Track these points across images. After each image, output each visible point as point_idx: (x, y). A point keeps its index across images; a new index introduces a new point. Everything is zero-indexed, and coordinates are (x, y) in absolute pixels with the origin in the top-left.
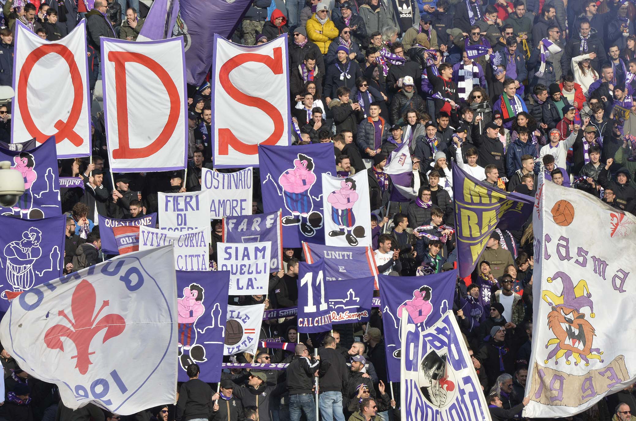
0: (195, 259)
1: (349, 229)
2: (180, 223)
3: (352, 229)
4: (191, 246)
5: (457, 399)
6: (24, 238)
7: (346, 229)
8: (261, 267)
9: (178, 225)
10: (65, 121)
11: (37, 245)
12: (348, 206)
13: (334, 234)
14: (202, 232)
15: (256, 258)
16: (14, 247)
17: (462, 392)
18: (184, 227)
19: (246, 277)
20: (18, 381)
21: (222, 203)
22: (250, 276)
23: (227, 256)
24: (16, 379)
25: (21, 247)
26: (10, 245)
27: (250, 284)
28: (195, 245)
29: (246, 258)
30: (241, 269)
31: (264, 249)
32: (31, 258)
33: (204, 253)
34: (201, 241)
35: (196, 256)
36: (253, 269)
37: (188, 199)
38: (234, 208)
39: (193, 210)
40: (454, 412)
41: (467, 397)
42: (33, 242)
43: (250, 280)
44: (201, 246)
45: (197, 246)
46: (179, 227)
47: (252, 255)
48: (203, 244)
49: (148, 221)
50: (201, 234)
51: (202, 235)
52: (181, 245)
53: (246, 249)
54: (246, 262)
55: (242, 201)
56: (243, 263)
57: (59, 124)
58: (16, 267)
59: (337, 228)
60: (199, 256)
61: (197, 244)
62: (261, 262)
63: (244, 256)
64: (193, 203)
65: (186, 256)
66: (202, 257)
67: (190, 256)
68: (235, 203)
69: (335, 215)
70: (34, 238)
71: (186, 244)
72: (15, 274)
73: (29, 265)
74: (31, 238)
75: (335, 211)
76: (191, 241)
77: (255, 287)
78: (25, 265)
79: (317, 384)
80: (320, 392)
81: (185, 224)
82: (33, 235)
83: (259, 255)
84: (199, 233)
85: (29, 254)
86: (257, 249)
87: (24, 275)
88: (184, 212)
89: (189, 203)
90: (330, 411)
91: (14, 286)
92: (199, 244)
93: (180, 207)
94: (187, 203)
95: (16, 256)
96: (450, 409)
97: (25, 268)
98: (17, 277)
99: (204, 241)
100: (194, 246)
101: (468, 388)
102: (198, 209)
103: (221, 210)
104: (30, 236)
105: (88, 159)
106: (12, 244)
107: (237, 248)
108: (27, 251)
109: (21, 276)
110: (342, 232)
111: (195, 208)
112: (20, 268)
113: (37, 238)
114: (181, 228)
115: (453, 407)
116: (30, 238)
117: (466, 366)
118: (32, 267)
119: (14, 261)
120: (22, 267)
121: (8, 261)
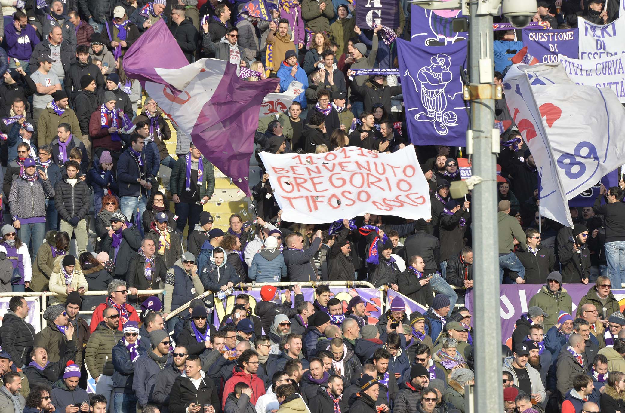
0: (613, 87)
2: (599, 47)
4: (609, 74)
6: (433, 64)
9: (598, 49)
11: (447, 70)
14: (620, 59)
16: (425, 73)
18: (603, 51)
20: (440, 201)
24: (439, 199)
25: (431, 73)
26: (421, 71)
28: (613, 72)
32: (442, 83)
33: (622, 80)
34: (619, 68)
35: (614, 83)
39: (610, 36)
42: (442, 67)
44: (619, 73)
45: (615, 73)
46: (598, 52)
48: (621, 71)
49: (570, 36)
50: (618, 61)
51: (620, 62)
52: (598, 73)
58: (429, 92)
60: (618, 83)
61: (615, 71)
64: (610, 31)
65: (604, 84)
66: (620, 84)
67: (608, 84)
70: (443, 63)
71: (604, 72)
72: (429, 98)
73: (441, 90)
74: (440, 62)
76: (609, 69)
78: (437, 90)
81: (604, 49)
82: (441, 60)
84: (617, 60)
85: (440, 79)
87: (437, 98)
88: (602, 39)
91: (428, 110)
92: (617, 71)
95: (428, 82)
97: (438, 92)
98: (431, 101)
99: (622, 68)
100: (612, 74)
102: (615, 34)
104: (438, 61)
106: (423, 70)
108: (439, 76)
109: (434, 100)
111: (612, 33)
112: (433, 93)
113: (447, 63)
114: (601, 53)
116: (438, 63)
118: (444, 91)
119: (427, 86)
120: (435, 91)
121: (423, 86)
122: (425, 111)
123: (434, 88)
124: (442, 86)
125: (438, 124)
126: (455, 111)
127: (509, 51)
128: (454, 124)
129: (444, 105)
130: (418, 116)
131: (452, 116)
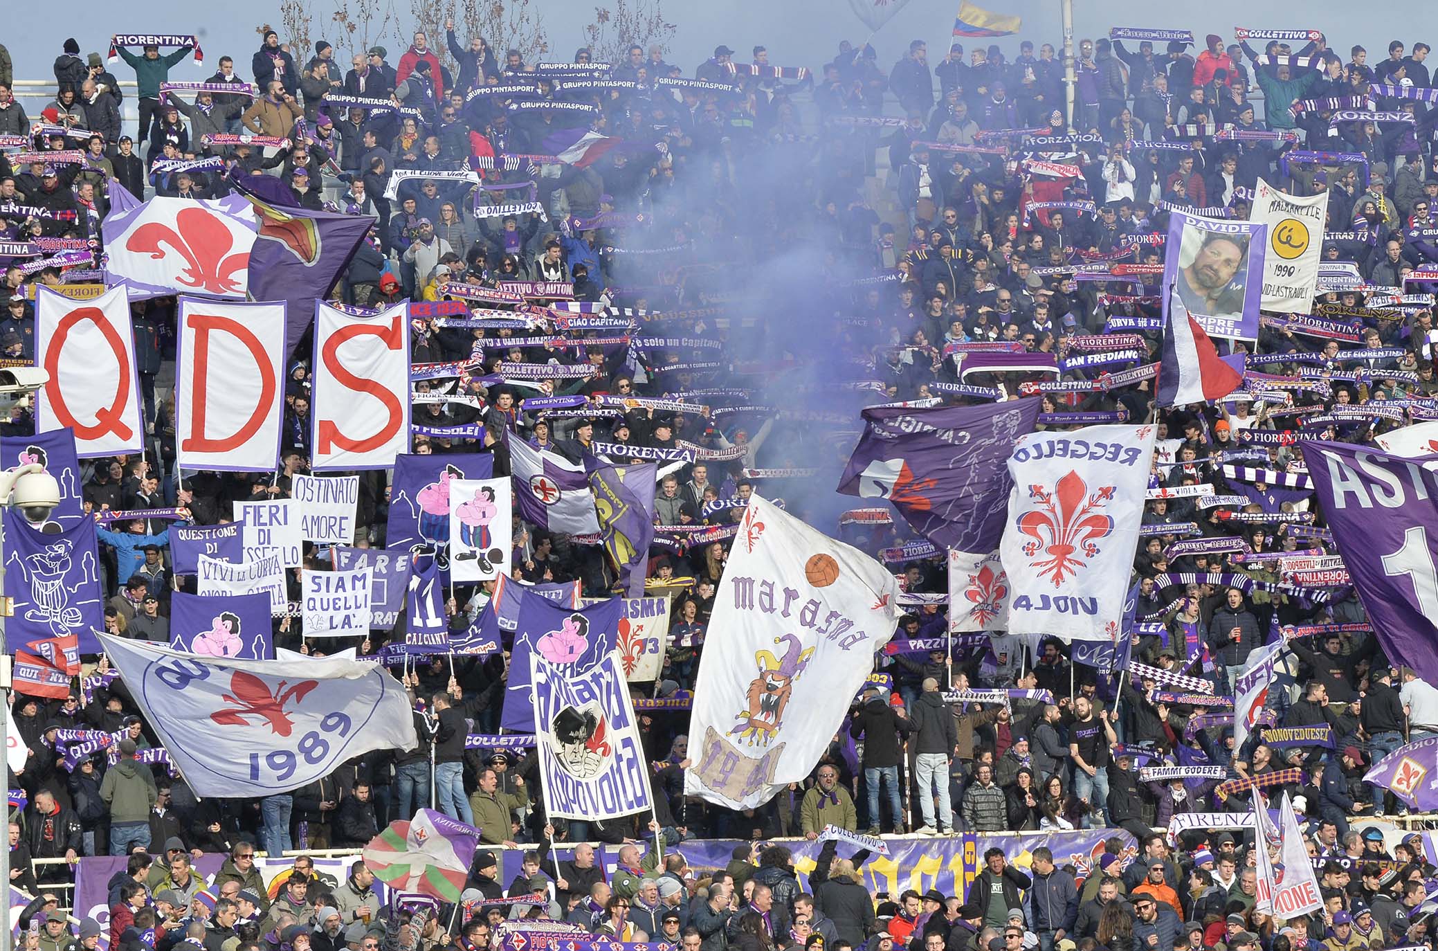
1: (483, 551)
2: (261, 540)
3: (486, 551)
5: (612, 768)
6: (49, 552)
7: (478, 551)
8: (361, 600)
9: (259, 543)
10: (109, 409)
12: (484, 522)
13: (463, 557)
15: (354, 588)
16: (36, 560)
17: (619, 758)
18: (267, 545)
19: (343, 613)
21: (316, 521)
22: (347, 612)
23: (316, 587)
25: (47, 562)
27: (347, 621)
29: (340, 590)
30: (335, 604)
31: (364, 576)
32: (59, 572)
36: (351, 602)
37: (274, 510)
38: (330, 527)
40: (605, 784)
41: (624, 765)
43: (347, 617)
46: (260, 546)
47: (348, 585)
53: (341, 579)
54: (340, 593)
55: (342, 518)
56: (337, 595)
57: (101, 414)
58: (43, 584)
59: (466, 550)
62: (360, 593)
63: (338, 587)
64: (280, 516)
68: (332, 521)
69: (466, 534)
72: (43, 592)
73: (58, 581)
75: (464, 528)
77: (353, 624)
78: (53, 581)
79: (433, 752)
80: (437, 763)
81: (268, 542)
83: (359, 584)
86: (355, 578)
87: (53, 592)
88: (268, 527)
89: (274, 515)
90: (449, 786)
91: (42, 607)
93: (262, 521)
94: (272, 516)
95: (41, 572)
96: (602, 780)
97: (54, 584)
98: (45, 595)
101: (627, 753)
102: (286, 523)
103: (315, 528)
105: (140, 455)
106: (36, 557)
107: (328, 579)
108: (54, 566)
109: (49, 595)
110: (472, 555)
111: (282, 522)
112: (47, 585)
114: (264, 548)
115: (606, 777)
117: (627, 724)
118: (61, 583)
119: (39, 576)
120: (49, 583)
121: (34, 578)
122: (37, 608)
123: (48, 579)
124: (58, 577)
125: (56, 624)
126: (78, 607)
127: (136, 548)
128: (78, 625)
129: (63, 601)
130: (29, 614)
131: (75, 613)
